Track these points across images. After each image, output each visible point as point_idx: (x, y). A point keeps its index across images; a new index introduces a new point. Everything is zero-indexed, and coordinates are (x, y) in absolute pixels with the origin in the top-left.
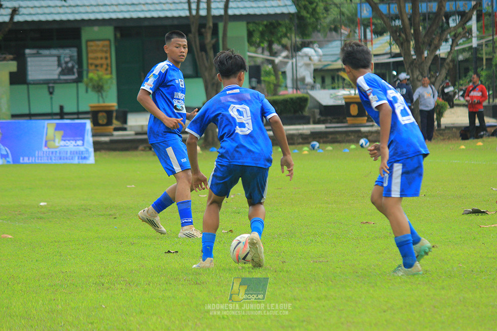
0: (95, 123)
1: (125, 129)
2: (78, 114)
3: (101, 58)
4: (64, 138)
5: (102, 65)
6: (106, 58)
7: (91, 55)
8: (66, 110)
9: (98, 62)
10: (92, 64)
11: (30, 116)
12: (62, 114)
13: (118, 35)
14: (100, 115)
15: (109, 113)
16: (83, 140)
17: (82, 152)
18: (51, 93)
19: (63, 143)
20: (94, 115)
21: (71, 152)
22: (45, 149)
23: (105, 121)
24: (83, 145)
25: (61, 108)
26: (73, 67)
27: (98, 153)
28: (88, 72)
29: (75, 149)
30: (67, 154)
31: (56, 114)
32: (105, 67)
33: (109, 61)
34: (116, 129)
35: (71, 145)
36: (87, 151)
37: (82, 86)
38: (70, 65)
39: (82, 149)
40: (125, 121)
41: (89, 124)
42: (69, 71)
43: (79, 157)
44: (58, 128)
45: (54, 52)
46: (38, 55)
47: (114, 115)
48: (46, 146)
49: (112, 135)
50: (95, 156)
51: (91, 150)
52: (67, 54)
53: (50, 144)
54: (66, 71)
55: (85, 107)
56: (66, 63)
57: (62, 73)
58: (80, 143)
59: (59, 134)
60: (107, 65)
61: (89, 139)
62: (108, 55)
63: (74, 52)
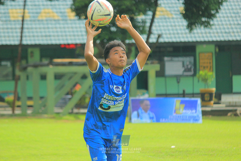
0: (203, 100)
1: (220, 103)
2: (193, 95)
3: (207, 63)
4: (185, 108)
5: (207, 67)
6: (210, 63)
7: (201, 61)
8: (187, 92)
9: (205, 65)
10: (202, 66)
11: (166, 95)
12: (184, 95)
13: (217, 50)
14: (206, 95)
15: (211, 94)
16: (196, 109)
17: (195, 117)
18: (178, 82)
19: (184, 111)
20: (202, 95)
21: (189, 117)
22: (174, 115)
23: (208, 99)
24: (196, 112)
25: (184, 91)
26: (191, 68)
27: (204, 117)
28: (199, 70)
29: (191, 115)
30: (187, 117)
31: (181, 94)
32: (209, 68)
33: (211, 65)
34: (215, 103)
35: (189, 113)
36: (198, 116)
37: (196, 79)
38: (189, 67)
39: (195, 115)
40: (220, 99)
41: (199, 101)
42: (189, 70)
43: (193, 120)
44: (182, 102)
45: (181, 59)
46: (171, 60)
47: (214, 95)
48: (175, 112)
49: (212, 107)
50: (203, 119)
51: (201, 115)
52: (188, 60)
53: (177, 111)
54: (187, 70)
55: (197, 90)
56: (187, 66)
57: (185, 71)
58: (194, 111)
59: (183, 106)
60: (211, 67)
61: (200, 109)
62: (211, 61)
63: (192, 59)
